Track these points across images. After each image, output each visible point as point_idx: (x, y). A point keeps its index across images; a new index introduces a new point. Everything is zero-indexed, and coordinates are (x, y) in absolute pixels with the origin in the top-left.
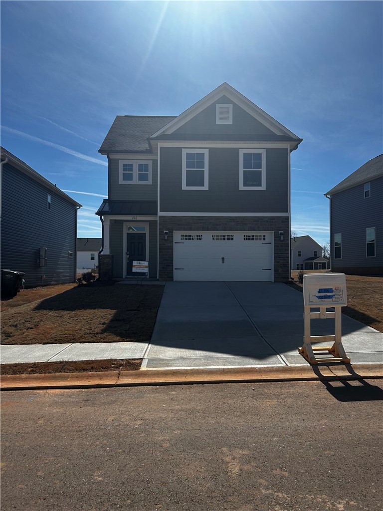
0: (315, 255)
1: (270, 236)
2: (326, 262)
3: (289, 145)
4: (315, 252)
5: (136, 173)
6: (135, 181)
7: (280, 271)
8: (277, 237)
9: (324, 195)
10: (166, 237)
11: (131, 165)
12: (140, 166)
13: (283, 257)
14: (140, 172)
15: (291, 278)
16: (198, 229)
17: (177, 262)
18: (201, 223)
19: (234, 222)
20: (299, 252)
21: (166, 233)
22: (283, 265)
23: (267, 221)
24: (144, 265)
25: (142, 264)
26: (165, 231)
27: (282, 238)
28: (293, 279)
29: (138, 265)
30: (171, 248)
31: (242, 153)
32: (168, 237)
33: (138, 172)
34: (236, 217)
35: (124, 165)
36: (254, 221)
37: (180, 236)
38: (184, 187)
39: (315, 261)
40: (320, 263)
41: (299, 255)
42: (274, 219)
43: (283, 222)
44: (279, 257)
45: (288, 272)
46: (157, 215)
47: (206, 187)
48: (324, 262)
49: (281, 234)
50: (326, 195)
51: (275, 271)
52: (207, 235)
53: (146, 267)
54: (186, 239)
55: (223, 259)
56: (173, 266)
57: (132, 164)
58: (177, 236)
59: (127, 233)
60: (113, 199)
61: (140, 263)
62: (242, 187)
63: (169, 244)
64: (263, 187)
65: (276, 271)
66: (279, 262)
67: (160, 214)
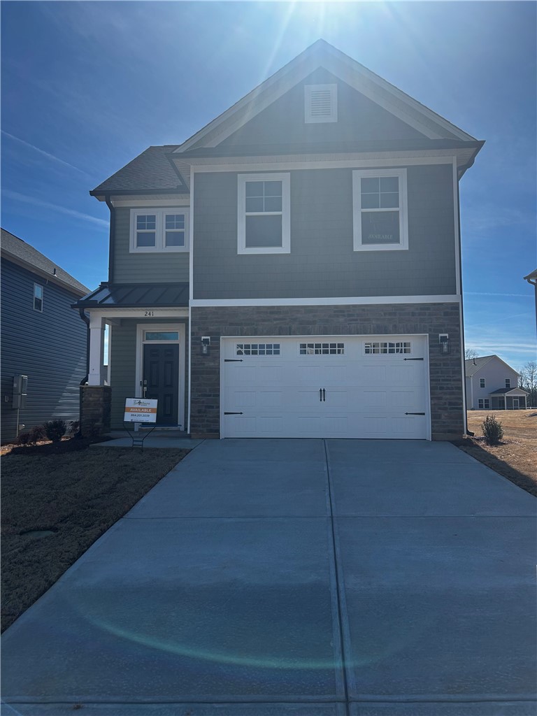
0: (508, 385)
1: (419, 344)
2: (525, 395)
3: (455, 158)
4: (508, 381)
5: (160, 231)
6: (160, 247)
7: (443, 417)
8: (435, 345)
9: (525, 278)
10: (205, 349)
11: (153, 218)
12: (169, 218)
13: (448, 388)
14: (168, 230)
15: (468, 433)
16: (270, 332)
17: (227, 400)
18: (276, 319)
19: (344, 316)
20: (482, 380)
21: (206, 341)
22: (450, 404)
23: (413, 314)
24: (148, 406)
25: (145, 404)
26: (203, 338)
27: (445, 347)
28: (472, 434)
29: (137, 406)
30: (216, 372)
31: (357, 177)
32: (209, 348)
33: (165, 230)
34: (348, 306)
35: (140, 218)
36: (385, 314)
37: (235, 347)
38: (242, 249)
39: (507, 395)
40: (515, 398)
41: (482, 386)
42: (428, 309)
43: (446, 314)
44: (442, 388)
45: (460, 418)
46: (188, 306)
47: (285, 249)
48: (522, 395)
49: (444, 339)
50: (528, 278)
51: (433, 417)
52: (290, 345)
53: (153, 411)
54: (248, 353)
55: (322, 392)
56: (219, 407)
57: (155, 216)
58: (229, 346)
59: (145, 345)
60: (120, 280)
61: (140, 403)
62: (359, 246)
63: (212, 364)
64: (403, 245)
65: (435, 416)
66: (440, 398)
67: (193, 303)
